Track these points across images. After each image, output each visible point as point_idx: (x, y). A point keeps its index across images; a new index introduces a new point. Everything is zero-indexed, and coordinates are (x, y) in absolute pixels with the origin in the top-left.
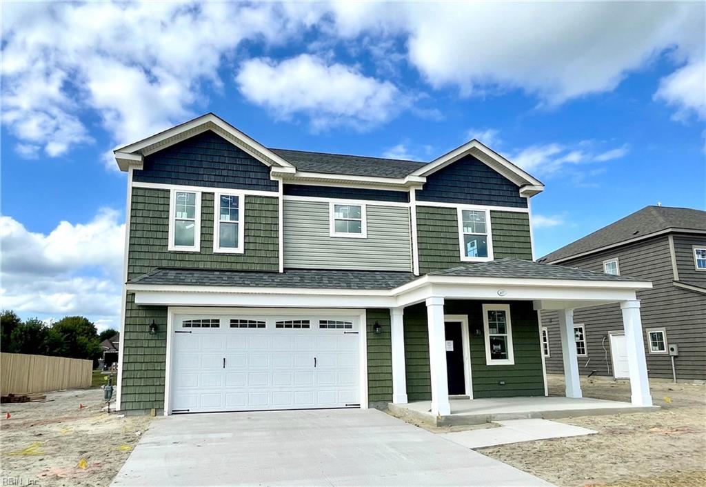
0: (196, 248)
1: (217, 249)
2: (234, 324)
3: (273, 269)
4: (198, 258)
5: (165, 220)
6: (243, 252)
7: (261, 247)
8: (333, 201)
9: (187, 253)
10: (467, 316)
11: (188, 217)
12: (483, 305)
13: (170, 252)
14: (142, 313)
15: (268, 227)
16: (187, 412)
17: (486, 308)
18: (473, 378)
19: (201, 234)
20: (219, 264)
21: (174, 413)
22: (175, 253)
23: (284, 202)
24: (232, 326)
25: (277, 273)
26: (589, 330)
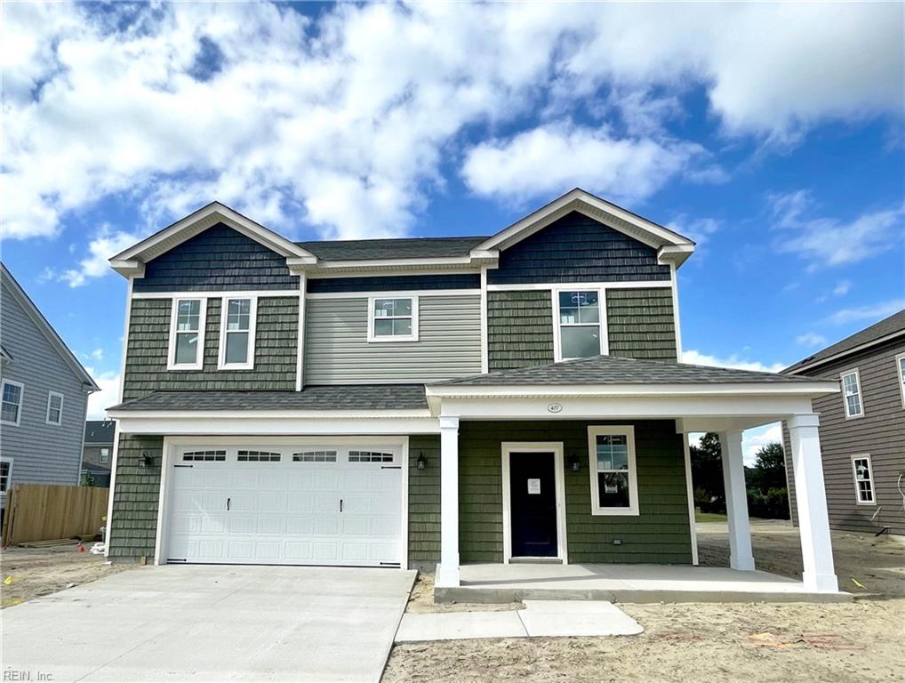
0: (199, 366)
1: (222, 366)
2: (243, 456)
3: (289, 386)
4: (201, 377)
5: (165, 334)
6: (252, 368)
7: (277, 360)
8: (372, 297)
9: (187, 372)
10: (562, 443)
11: (191, 329)
12: (589, 427)
13: (169, 372)
14: (136, 445)
15: (284, 335)
16: (184, 562)
17: (593, 432)
18: (568, 534)
19: (205, 348)
20: (224, 383)
21: (170, 562)
22: (176, 372)
23: (307, 302)
24: (240, 459)
25: (293, 391)
26: (878, 463)
